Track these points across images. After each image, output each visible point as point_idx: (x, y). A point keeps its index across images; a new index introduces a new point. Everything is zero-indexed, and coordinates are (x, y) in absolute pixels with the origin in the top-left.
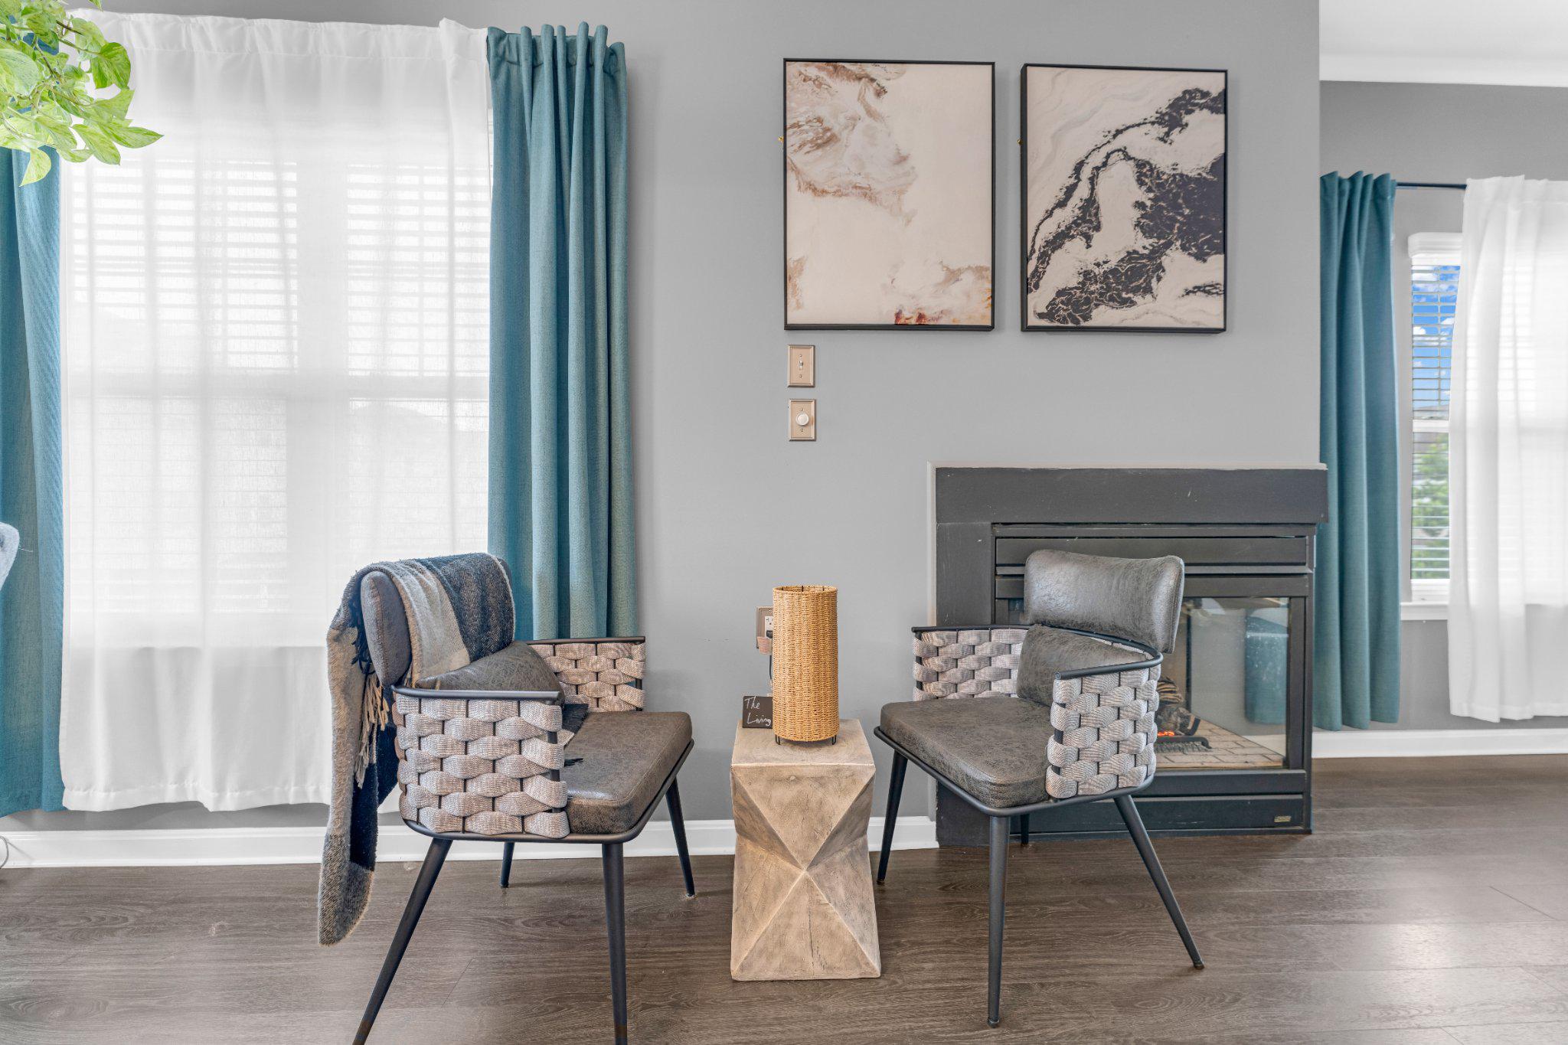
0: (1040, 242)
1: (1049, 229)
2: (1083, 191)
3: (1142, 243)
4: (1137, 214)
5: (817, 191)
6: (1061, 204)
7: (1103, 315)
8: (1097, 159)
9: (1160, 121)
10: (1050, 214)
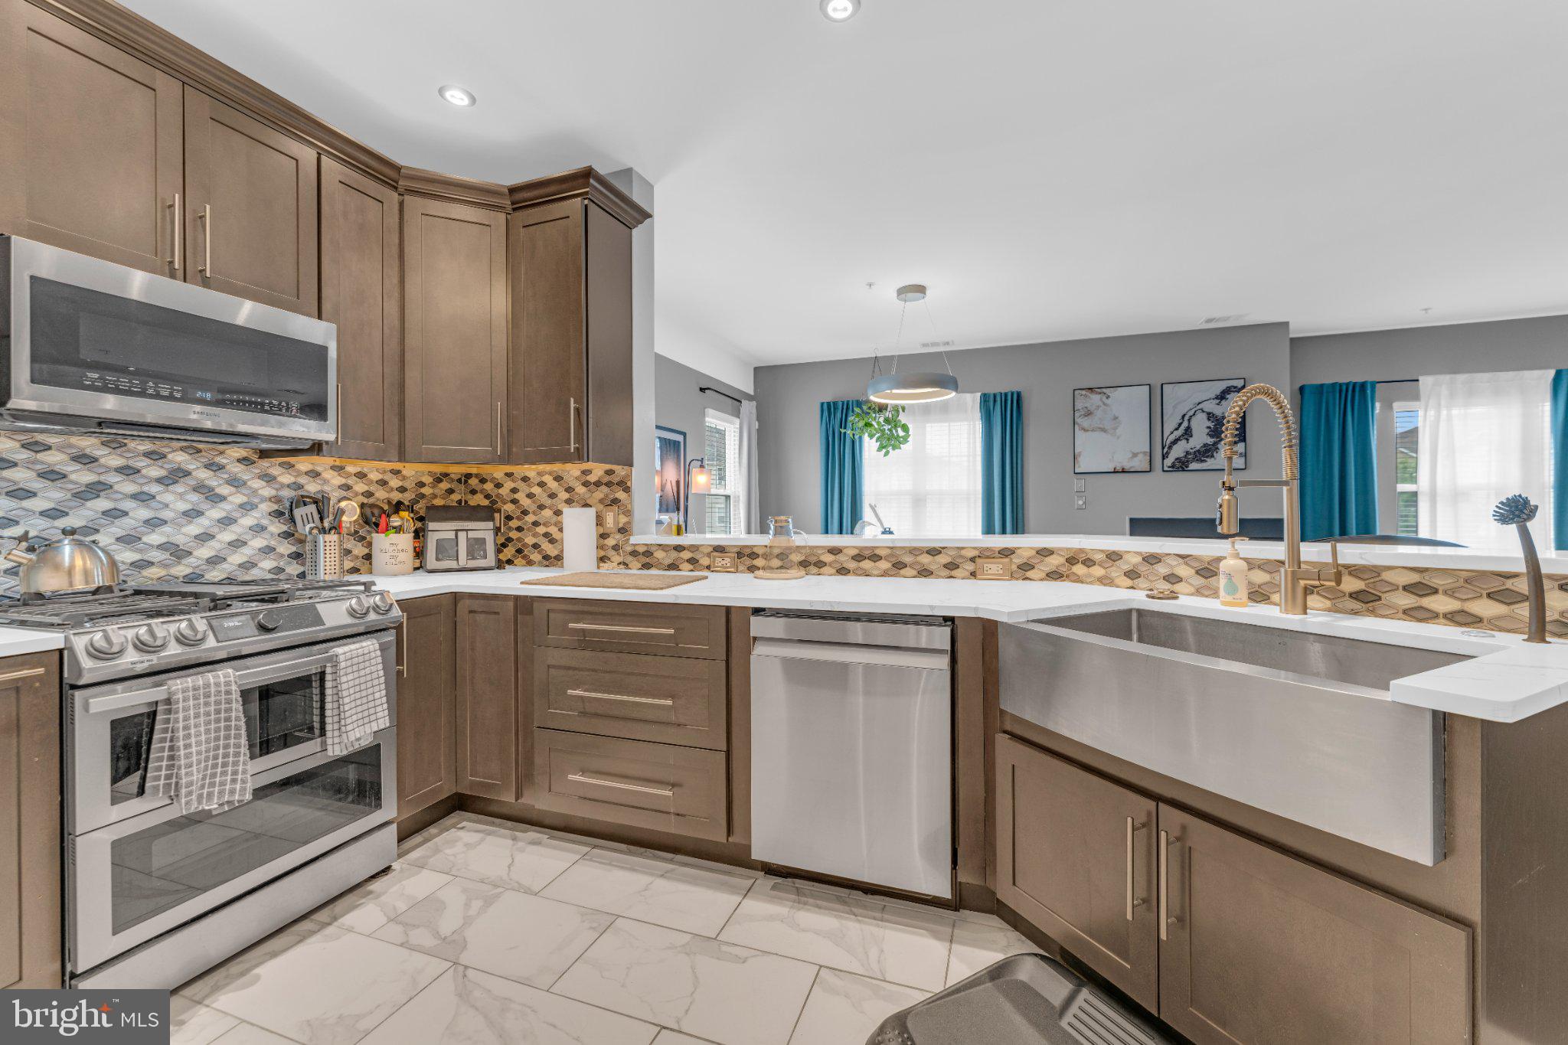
0: (1168, 442)
1: (1172, 438)
2: (1185, 424)
3: (1210, 441)
4: (1208, 430)
5: (1085, 430)
6: (1177, 429)
7: (1193, 466)
8: (1191, 413)
9: (1217, 398)
10: (1172, 433)
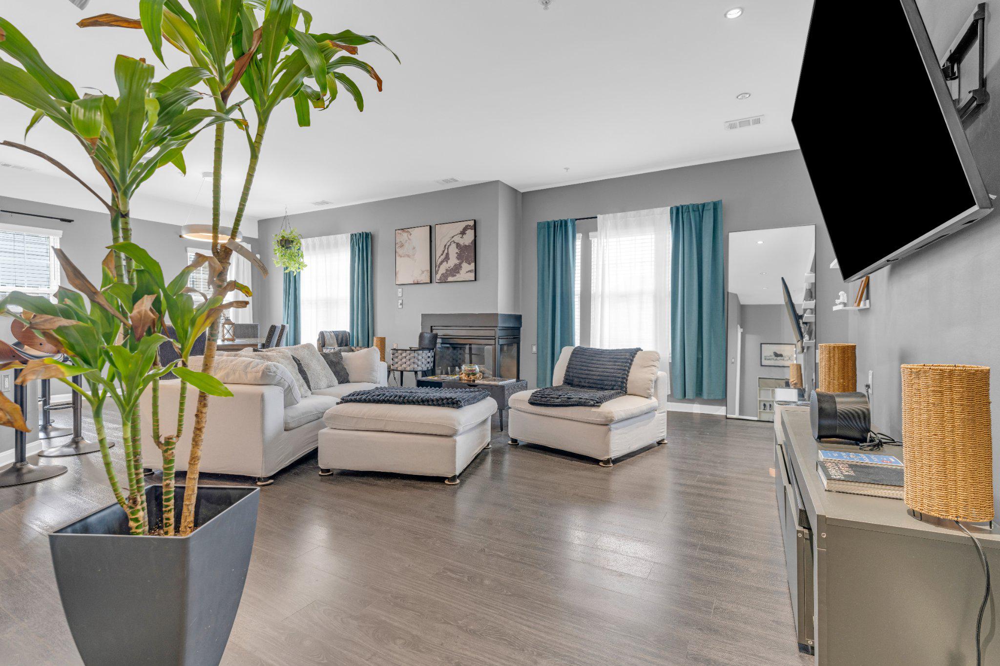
0: (438, 264)
1: (440, 260)
2: (446, 251)
3: (457, 262)
4: (456, 255)
5: (401, 257)
6: (442, 255)
7: (450, 279)
8: (448, 244)
9: (461, 234)
10: (440, 257)
